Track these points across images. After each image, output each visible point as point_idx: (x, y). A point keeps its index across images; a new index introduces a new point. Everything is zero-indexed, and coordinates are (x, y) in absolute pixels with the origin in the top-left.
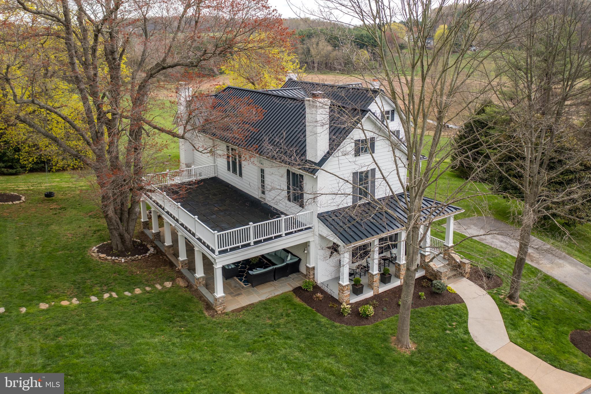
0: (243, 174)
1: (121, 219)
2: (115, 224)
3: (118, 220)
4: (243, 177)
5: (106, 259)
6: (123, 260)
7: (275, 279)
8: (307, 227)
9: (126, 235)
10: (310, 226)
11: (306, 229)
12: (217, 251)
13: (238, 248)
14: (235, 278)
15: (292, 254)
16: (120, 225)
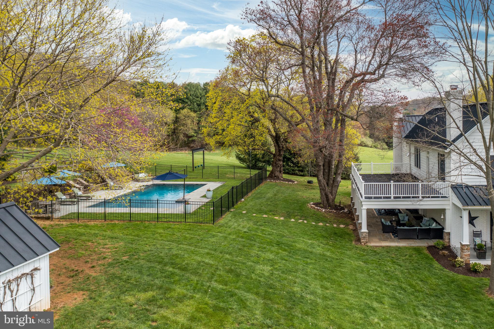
0: (421, 166)
1: (327, 184)
2: (323, 186)
3: (325, 183)
4: (421, 169)
5: (315, 208)
6: (324, 210)
7: (418, 238)
8: (443, 195)
9: (330, 196)
10: (447, 196)
11: (442, 197)
12: (364, 196)
13: (380, 198)
14: (391, 234)
15: (437, 222)
16: (327, 188)
